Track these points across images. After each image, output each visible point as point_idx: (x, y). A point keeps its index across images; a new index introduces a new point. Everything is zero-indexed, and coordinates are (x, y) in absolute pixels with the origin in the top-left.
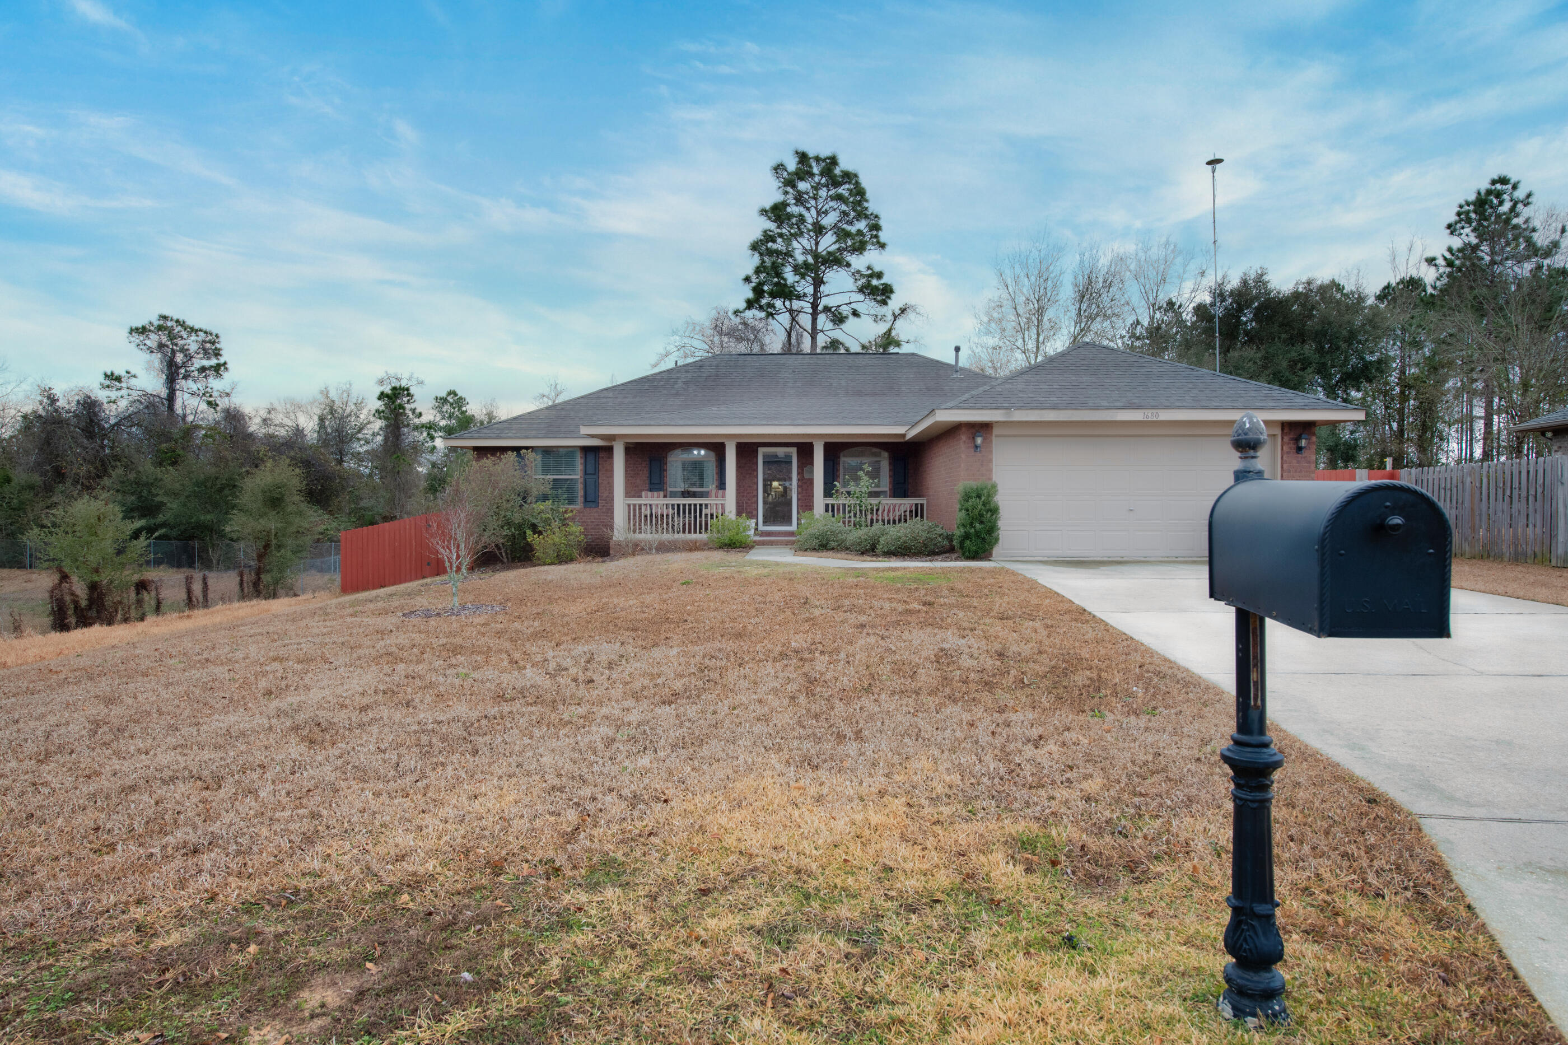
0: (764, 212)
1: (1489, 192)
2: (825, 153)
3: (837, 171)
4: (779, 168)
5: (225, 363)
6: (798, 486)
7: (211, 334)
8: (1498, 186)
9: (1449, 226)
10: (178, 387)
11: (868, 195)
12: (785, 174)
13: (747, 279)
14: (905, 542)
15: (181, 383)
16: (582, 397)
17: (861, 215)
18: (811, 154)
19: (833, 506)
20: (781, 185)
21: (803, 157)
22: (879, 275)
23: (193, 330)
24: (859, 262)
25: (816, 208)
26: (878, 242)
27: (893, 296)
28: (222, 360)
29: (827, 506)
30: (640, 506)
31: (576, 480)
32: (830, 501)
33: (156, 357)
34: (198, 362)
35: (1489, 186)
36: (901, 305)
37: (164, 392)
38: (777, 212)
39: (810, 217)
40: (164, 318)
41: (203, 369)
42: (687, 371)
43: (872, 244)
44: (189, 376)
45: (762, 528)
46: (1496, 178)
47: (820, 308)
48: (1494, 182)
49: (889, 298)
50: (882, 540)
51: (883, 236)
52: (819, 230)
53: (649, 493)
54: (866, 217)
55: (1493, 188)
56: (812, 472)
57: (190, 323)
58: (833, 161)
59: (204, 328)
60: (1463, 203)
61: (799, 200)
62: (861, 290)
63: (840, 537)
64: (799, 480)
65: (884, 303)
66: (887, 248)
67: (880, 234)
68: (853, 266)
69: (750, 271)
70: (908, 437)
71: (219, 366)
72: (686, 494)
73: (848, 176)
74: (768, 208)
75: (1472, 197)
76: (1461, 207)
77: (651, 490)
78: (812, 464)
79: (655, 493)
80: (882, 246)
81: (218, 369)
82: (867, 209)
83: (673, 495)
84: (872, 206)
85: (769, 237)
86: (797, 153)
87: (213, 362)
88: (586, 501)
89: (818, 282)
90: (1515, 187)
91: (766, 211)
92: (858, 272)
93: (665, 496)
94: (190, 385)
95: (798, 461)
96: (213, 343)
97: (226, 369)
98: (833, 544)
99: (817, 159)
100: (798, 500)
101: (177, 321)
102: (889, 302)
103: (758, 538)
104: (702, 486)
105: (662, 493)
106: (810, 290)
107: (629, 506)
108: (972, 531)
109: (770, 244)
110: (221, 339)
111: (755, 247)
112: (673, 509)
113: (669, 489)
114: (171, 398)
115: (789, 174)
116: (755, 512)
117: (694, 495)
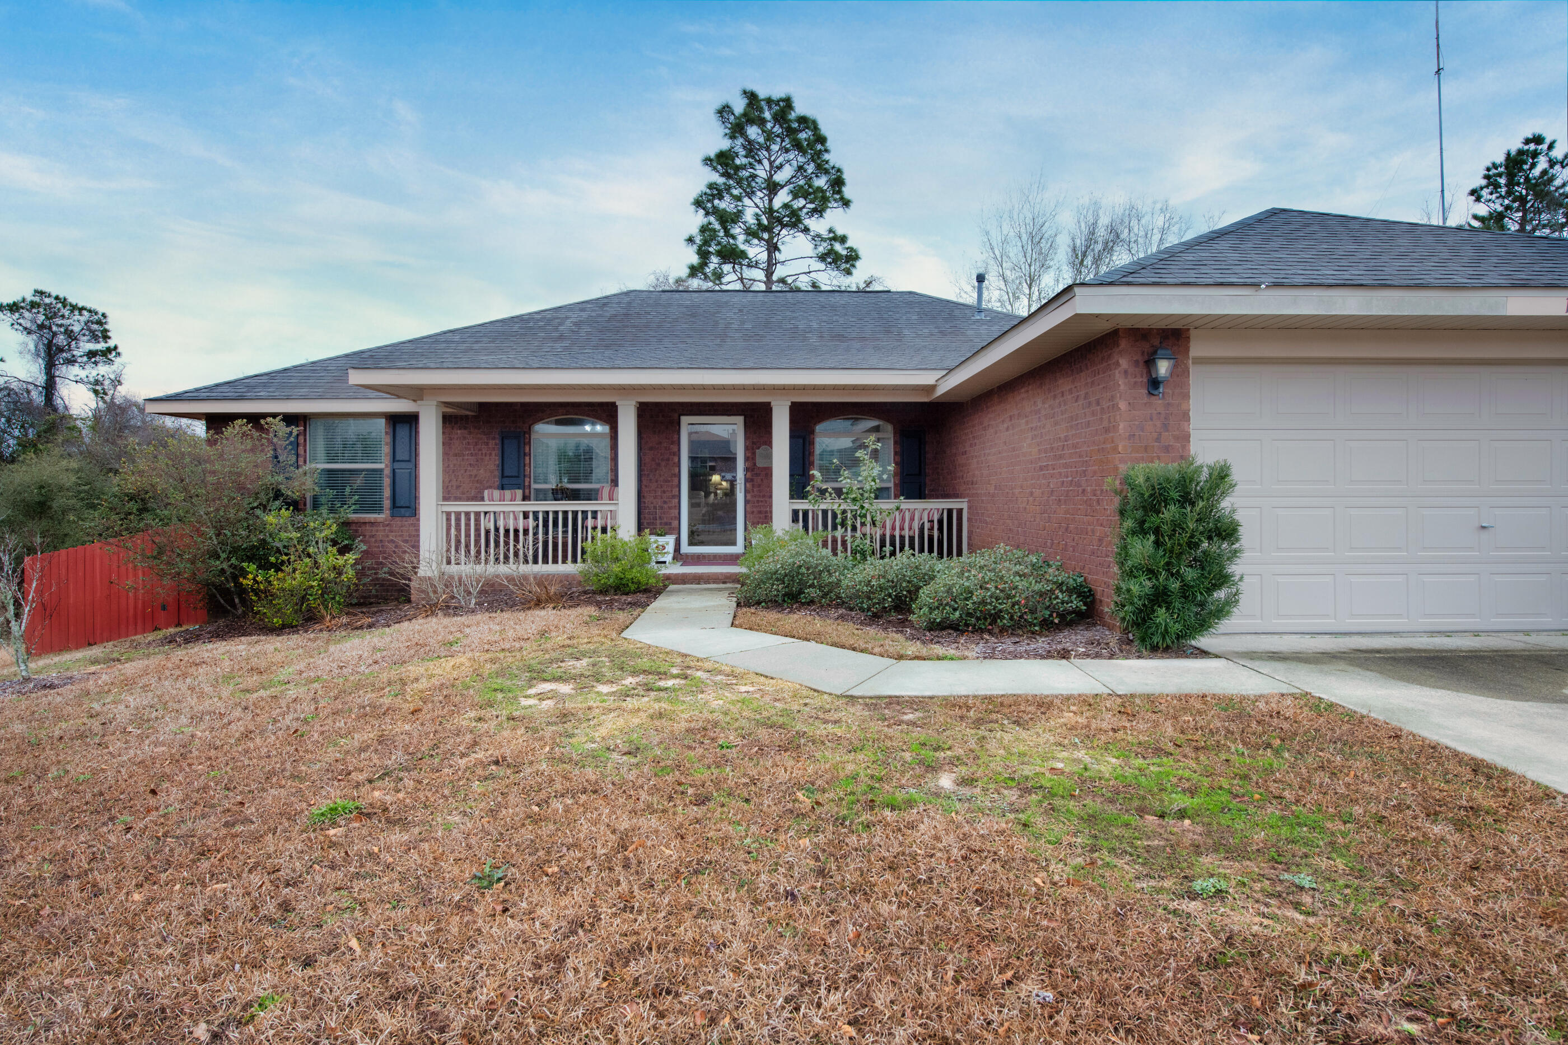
0: (708, 161)
1: (1521, 152)
2: (777, 93)
3: (793, 115)
4: (724, 111)
5: (116, 348)
6: (746, 480)
7: (96, 313)
8: (1532, 147)
9: (1473, 192)
10: (57, 373)
11: (829, 144)
12: (732, 118)
13: (690, 240)
14: (983, 602)
15: (62, 370)
16: (410, 341)
17: (822, 168)
18: (762, 94)
19: (806, 513)
20: (727, 131)
21: (752, 97)
22: (843, 239)
23: (74, 308)
24: (817, 225)
25: (769, 160)
26: (842, 199)
27: (858, 264)
28: (111, 343)
29: (795, 513)
30: (477, 514)
31: (381, 470)
32: (802, 505)
33: (31, 341)
34: (88, 346)
35: (1520, 146)
36: (866, 277)
37: (41, 379)
38: (723, 160)
39: (762, 173)
40: (41, 293)
41: (91, 354)
42: (583, 310)
43: (835, 200)
44: (75, 361)
45: (686, 549)
46: (1530, 136)
47: (775, 278)
48: (1527, 141)
49: (853, 266)
50: (925, 594)
51: (847, 192)
52: (773, 188)
53: (496, 493)
54: (826, 172)
55: (1526, 147)
56: (769, 457)
57: (72, 300)
58: (787, 103)
59: (88, 306)
60: (1490, 165)
61: (751, 149)
62: (822, 258)
63: (826, 578)
64: (747, 470)
65: (848, 272)
66: (852, 206)
67: (844, 189)
68: (812, 229)
69: (694, 231)
70: (941, 391)
71: (109, 350)
72: (560, 494)
73: (804, 121)
74: (712, 155)
75: (1500, 158)
76: (1488, 169)
77: (502, 487)
78: (769, 443)
79: (508, 493)
80: (846, 203)
81: (108, 354)
82: (827, 162)
83: (541, 496)
84: (833, 158)
85: (716, 192)
86: (745, 92)
87: (101, 346)
88: (394, 506)
89: (773, 248)
90: (1551, 147)
91: (711, 160)
92: (818, 236)
93: (525, 498)
94: (75, 370)
95: (746, 438)
96: (99, 323)
97: (119, 354)
98: (813, 593)
99: (769, 101)
100: (746, 502)
101: (57, 298)
102: (854, 271)
103: (677, 569)
104: (587, 480)
105: (519, 493)
106: (764, 256)
107: (448, 514)
108: (1175, 585)
109: (716, 202)
110: (109, 320)
111: (698, 203)
112: (536, 519)
113: (534, 486)
114: (50, 387)
115: (736, 118)
116: (675, 523)
117: (575, 495)
